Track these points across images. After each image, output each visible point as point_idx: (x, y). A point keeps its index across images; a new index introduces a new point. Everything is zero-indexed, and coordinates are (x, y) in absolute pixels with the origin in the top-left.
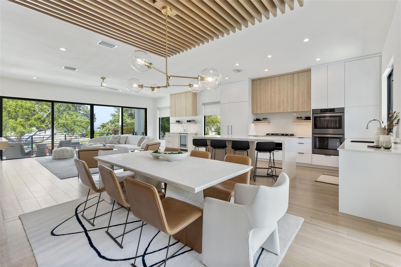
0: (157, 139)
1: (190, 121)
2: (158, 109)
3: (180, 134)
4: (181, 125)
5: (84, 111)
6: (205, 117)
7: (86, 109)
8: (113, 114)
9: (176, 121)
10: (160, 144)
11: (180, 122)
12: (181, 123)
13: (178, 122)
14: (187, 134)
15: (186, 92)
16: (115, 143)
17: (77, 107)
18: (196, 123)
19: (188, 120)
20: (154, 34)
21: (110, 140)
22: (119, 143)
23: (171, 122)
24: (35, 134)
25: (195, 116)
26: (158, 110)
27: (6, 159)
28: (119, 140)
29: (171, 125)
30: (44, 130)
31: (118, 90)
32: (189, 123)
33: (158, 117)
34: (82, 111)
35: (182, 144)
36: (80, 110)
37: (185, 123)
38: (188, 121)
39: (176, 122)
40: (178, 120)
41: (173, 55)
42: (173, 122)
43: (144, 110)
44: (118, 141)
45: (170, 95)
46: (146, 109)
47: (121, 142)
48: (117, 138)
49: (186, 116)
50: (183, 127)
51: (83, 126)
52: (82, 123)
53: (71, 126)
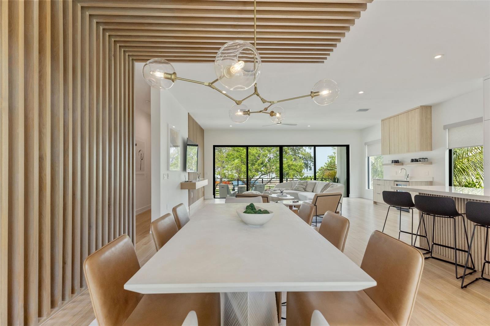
0: (365, 188)
1: (416, 161)
2: (366, 144)
3: (395, 182)
4: (401, 167)
5: (302, 154)
6: (450, 151)
7: (304, 152)
8: (331, 156)
9: (393, 161)
10: (341, 196)
11: (399, 163)
12: (402, 164)
13: (396, 162)
14: (409, 182)
15: (408, 112)
16: (301, 190)
17: (296, 150)
18: (431, 163)
19: (414, 158)
20: (276, 34)
21: (296, 186)
22: (305, 190)
24: (260, 177)
25: (428, 150)
26: (367, 146)
27: (219, 197)
28: (306, 187)
30: (266, 174)
31: (297, 125)
32: (415, 164)
33: (367, 156)
34: (301, 154)
36: (299, 153)
37: (408, 164)
38: (413, 161)
39: (392, 163)
40: (396, 159)
41: (329, 55)
42: (388, 163)
43: (345, 148)
44: (304, 188)
45: (382, 121)
46: (348, 147)
47: (307, 189)
48: (303, 184)
49: (408, 151)
50: (405, 170)
51: (297, 169)
52: (296, 166)
53: (286, 170)
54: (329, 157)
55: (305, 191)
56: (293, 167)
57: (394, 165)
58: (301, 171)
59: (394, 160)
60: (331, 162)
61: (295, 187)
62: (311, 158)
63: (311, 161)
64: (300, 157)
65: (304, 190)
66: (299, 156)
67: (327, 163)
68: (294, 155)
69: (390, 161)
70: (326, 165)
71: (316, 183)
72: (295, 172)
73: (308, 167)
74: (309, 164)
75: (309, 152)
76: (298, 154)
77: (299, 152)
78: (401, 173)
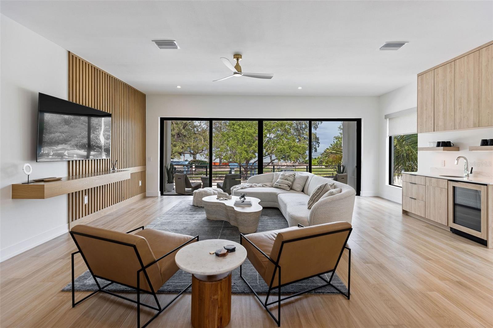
0: (385, 183)
2: (386, 117)
3: (451, 182)
4: (456, 154)
9: (439, 143)
10: (348, 232)
11: (450, 146)
12: (458, 149)
13: (446, 145)
14: (486, 185)
16: (284, 187)
19: (488, 138)
21: (278, 181)
23: (419, 145)
26: (388, 119)
28: (293, 183)
29: (421, 155)
32: (490, 149)
33: (388, 135)
35: (458, 201)
37: (472, 149)
38: (485, 143)
40: (446, 140)
43: (355, 122)
44: (289, 185)
45: (418, 76)
46: (359, 121)
47: (294, 188)
48: (289, 178)
50: (465, 159)
51: (299, 151)
52: (298, 147)
53: (287, 152)
54: (335, 138)
55: (291, 189)
56: (295, 149)
57: (444, 150)
58: (304, 154)
59: (442, 142)
60: (337, 143)
61: (275, 183)
62: (317, 139)
63: (317, 142)
64: (305, 138)
65: (288, 189)
66: (303, 137)
67: (333, 145)
68: (298, 136)
69: (434, 142)
70: (331, 146)
71: (308, 177)
72: (297, 154)
73: (314, 148)
74: (314, 145)
75: (314, 133)
76: (302, 134)
77: (304, 132)
78: (457, 164)
